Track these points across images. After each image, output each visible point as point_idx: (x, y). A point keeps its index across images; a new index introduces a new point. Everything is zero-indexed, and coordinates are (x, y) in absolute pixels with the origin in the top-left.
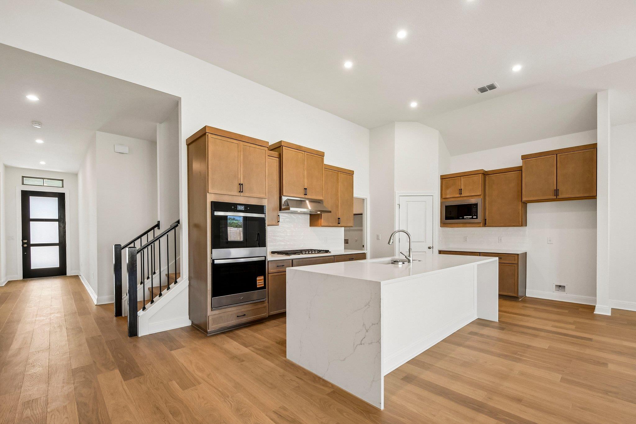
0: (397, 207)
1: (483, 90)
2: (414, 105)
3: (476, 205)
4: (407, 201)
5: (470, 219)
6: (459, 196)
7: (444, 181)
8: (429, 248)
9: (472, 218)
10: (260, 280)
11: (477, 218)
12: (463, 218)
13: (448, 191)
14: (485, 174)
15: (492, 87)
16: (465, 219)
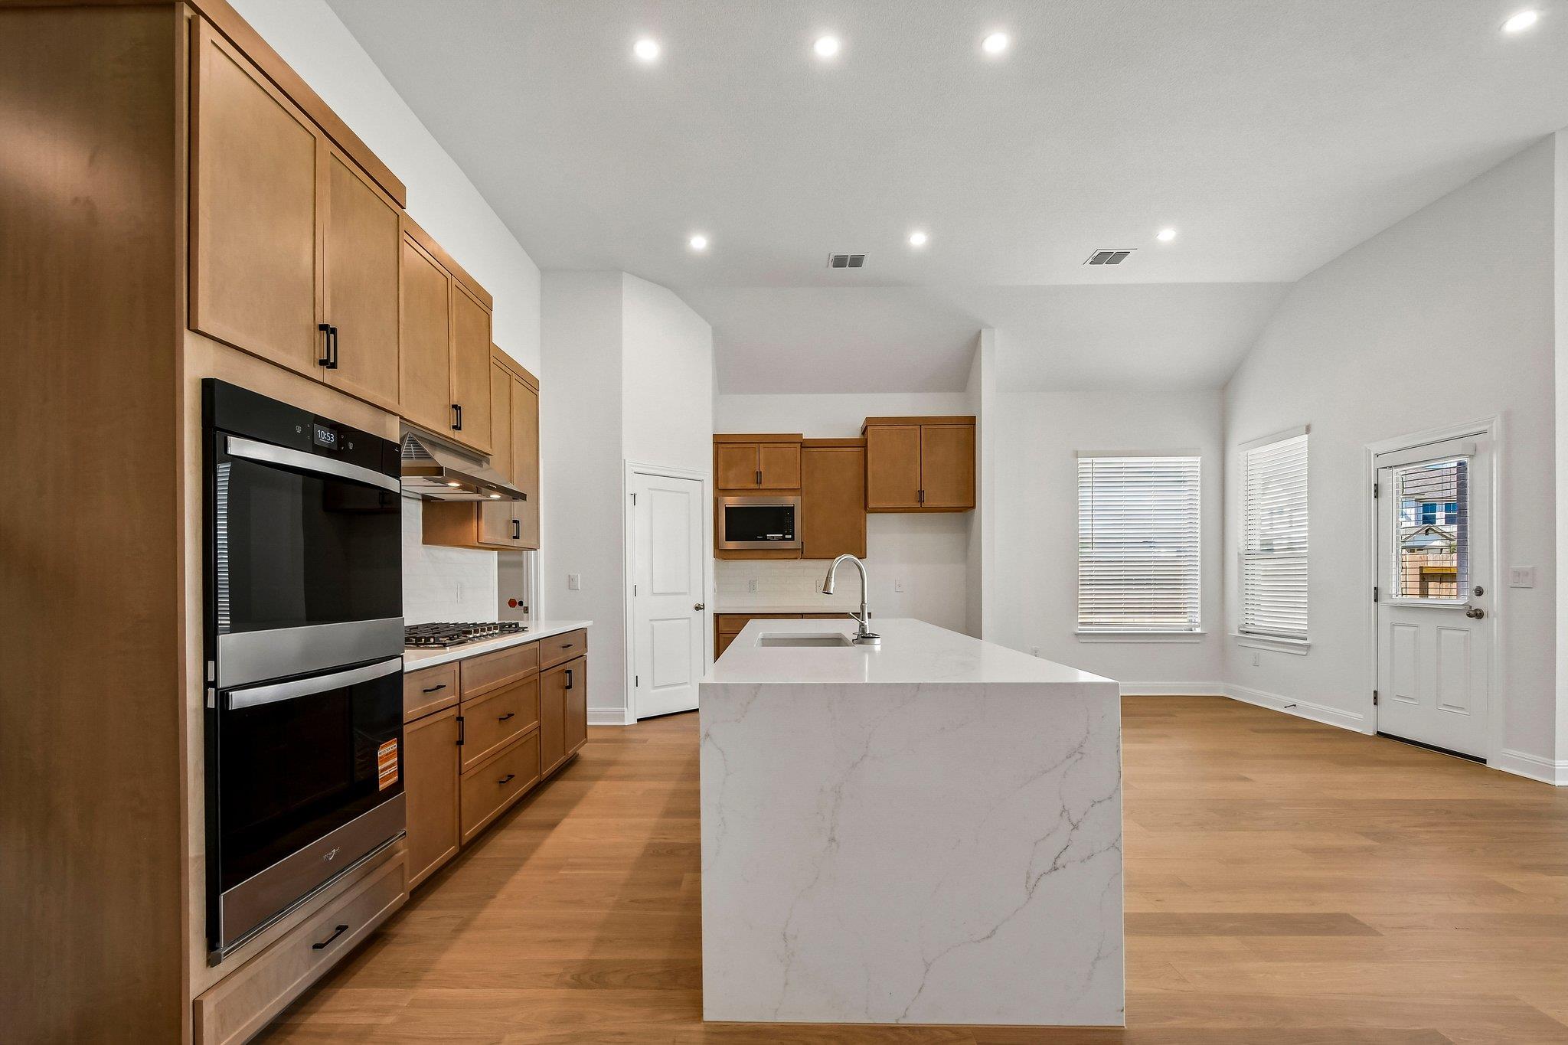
0: (629, 500)
1: (839, 262)
2: (699, 243)
3: (791, 509)
4: (649, 489)
5: (780, 540)
6: (755, 486)
7: (722, 449)
8: (697, 608)
9: (784, 539)
10: (388, 757)
11: (792, 539)
12: (765, 539)
13: (732, 474)
14: (805, 445)
15: (857, 261)
16: (769, 540)
